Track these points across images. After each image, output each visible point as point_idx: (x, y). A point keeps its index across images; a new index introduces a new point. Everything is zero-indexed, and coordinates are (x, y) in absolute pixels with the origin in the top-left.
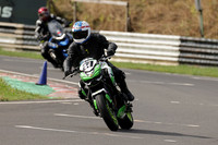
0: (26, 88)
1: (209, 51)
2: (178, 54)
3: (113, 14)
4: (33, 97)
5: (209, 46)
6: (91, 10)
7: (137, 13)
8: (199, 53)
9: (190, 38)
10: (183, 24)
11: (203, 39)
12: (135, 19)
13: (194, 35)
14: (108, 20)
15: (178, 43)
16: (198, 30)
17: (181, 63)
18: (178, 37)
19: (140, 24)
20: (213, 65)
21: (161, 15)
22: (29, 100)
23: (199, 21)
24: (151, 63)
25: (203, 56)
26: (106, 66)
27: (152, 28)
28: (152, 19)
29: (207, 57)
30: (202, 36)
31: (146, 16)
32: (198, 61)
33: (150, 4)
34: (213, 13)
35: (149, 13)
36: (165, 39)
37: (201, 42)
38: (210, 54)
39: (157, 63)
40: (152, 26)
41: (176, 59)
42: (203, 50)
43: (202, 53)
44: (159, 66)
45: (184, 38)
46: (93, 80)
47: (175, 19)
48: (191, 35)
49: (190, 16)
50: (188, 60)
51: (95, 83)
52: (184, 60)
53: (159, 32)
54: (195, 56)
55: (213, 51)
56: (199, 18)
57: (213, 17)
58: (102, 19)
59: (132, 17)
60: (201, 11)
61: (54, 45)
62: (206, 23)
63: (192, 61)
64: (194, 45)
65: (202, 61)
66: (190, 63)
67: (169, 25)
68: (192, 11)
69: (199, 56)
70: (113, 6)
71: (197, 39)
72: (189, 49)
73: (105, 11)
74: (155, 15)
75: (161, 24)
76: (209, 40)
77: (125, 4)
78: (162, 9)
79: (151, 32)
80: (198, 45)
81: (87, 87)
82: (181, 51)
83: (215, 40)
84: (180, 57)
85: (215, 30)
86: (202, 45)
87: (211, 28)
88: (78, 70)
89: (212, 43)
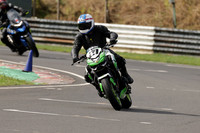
0: (13, 75)
1: (181, 40)
2: (152, 43)
3: (94, 6)
4: (19, 82)
5: (181, 36)
6: (73, 3)
7: (115, 6)
8: (172, 42)
9: (164, 29)
10: (157, 16)
11: (176, 30)
12: (114, 11)
13: (168, 26)
14: (89, 12)
15: (153, 33)
16: (171, 21)
17: (155, 51)
18: (153, 28)
19: (118, 16)
20: (185, 53)
21: (138, 8)
22: (16, 85)
23: (173, 13)
24: (128, 51)
25: (176, 45)
26: (109, 53)
27: (129, 20)
28: (129, 11)
29: (180, 46)
30: (175, 27)
31: (124, 8)
32: (171, 50)
34: (185, 6)
35: (126, 6)
36: (140, 30)
37: (174, 32)
38: (182, 43)
39: (133, 52)
40: (128, 18)
41: (151, 48)
42: (176, 40)
43: (174, 42)
44: (135, 54)
45: (158, 28)
46: (99, 66)
47: (150, 11)
48: (165, 26)
49: (164, 8)
50: (162, 49)
51: (101, 69)
52: (158, 49)
53: (135, 23)
54: (169, 45)
55: (185, 41)
56: (172, 10)
57: (184, 9)
58: (82, 11)
59: (111, 9)
60: (173, 3)
61: (12, 32)
62: (179, 15)
63: (166, 49)
64: (168, 35)
65: (175, 50)
66: (164, 52)
67: (145, 17)
68: (166, 4)
69: (173, 45)
71: (170, 29)
72: (163, 39)
73: (86, 4)
74: (131, 7)
75: (137, 16)
76: (182, 30)
78: (138, 3)
79: (128, 23)
80: (171, 35)
81: (92, 72)
82: (156, 41)
83: (186, 31)
84: (154, 46)
85: (187, 21)
86: (175, 35)
87: (183, 19)
88: (84, 57)
89: (184, 33)
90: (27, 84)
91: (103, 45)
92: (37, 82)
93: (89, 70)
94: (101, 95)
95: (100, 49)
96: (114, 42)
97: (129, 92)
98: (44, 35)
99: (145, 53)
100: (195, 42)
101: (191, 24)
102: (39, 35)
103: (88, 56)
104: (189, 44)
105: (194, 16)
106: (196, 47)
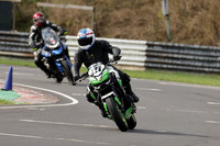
1: (176, 56)
2: (144, 59)
3: (80, 18)
5: (176, 51)
6: (57, 15)
7: (103, 18)
8: (165, 58)
9: (157, 43)
10: (150, 28)
11: (170, 44)
12: (101, 24)
13: (161, 40)
14: (74, 24)
15: (145, 48)
16: (165, 35)
17: (147, 68)
18: (145, 42)
21: (128, 20)
25: (170, 61)
27: (119, 33)
28: (118, 24)
29: (174, 62)
30: (169, 41)
31: (113, 20)
32: (165, 66)
33: (117, 8)
34: (180, 18)
35: (116, 18)
36: (131, 44)
37: (167, 47)
38: (177, 59)
40: (118, 31)
41: (143, 64)
42: (170, 55)
43: (169, 58)
45: (150, 42)
46: (102, 84)
47: (142, 24)
48: (158, 40)
49: (157, 19)
50: (155, 65)
51: (104, 87)
52: (150, 65)
53: (125, 37)
54: (162, 61)
55: (180, 56)
57: (179, 21)
58: (68, 24)
59: (98, 22)
60: (168, 16)
62: (174, 28)
63: (159, 66)
64: (161, 49)
65: (170, 66)
66: (156, 68)
67: (135, 31)
68: (160, 16)
69: (166, 61)
70: (80, 10)
71: (164, 44)
72: (156, 54)
73: (71, 16)
74: (121, 20)
75: (128, 28)
76: (176, 45)
77: (91, 8)
78: (128, 14)
79: (118, 37)
80: (165, 50)
81: (95, 91)
82: (148, 56)
83: (182, 45)
84: (146, 62)
85: (182, 34)
86: (169, 50)
87: (178, 32)
88: (86, 75)
89: (179, 48)
90: (6, 104)
91: (106, 61)
92: (18, 101)
93: (92, 89)
94: (105, 116)
95: (103, 66)
96: (117, 58)
97: (133, 112)
98: (24, 50)
99: (136, 69)
100: (191, 57)
101: (186, 38)
102: (20, 49)
103: (90, 73)
104: (185, 59)
105: (190, 29)
106: (192, 63)
